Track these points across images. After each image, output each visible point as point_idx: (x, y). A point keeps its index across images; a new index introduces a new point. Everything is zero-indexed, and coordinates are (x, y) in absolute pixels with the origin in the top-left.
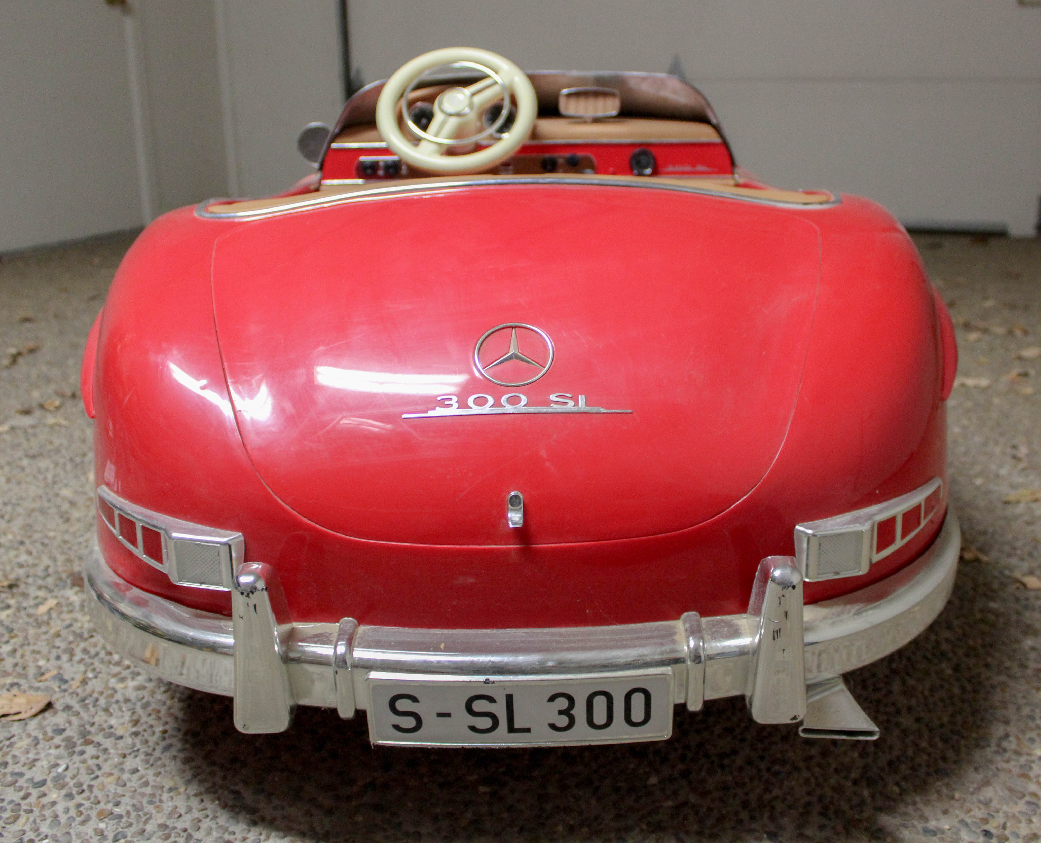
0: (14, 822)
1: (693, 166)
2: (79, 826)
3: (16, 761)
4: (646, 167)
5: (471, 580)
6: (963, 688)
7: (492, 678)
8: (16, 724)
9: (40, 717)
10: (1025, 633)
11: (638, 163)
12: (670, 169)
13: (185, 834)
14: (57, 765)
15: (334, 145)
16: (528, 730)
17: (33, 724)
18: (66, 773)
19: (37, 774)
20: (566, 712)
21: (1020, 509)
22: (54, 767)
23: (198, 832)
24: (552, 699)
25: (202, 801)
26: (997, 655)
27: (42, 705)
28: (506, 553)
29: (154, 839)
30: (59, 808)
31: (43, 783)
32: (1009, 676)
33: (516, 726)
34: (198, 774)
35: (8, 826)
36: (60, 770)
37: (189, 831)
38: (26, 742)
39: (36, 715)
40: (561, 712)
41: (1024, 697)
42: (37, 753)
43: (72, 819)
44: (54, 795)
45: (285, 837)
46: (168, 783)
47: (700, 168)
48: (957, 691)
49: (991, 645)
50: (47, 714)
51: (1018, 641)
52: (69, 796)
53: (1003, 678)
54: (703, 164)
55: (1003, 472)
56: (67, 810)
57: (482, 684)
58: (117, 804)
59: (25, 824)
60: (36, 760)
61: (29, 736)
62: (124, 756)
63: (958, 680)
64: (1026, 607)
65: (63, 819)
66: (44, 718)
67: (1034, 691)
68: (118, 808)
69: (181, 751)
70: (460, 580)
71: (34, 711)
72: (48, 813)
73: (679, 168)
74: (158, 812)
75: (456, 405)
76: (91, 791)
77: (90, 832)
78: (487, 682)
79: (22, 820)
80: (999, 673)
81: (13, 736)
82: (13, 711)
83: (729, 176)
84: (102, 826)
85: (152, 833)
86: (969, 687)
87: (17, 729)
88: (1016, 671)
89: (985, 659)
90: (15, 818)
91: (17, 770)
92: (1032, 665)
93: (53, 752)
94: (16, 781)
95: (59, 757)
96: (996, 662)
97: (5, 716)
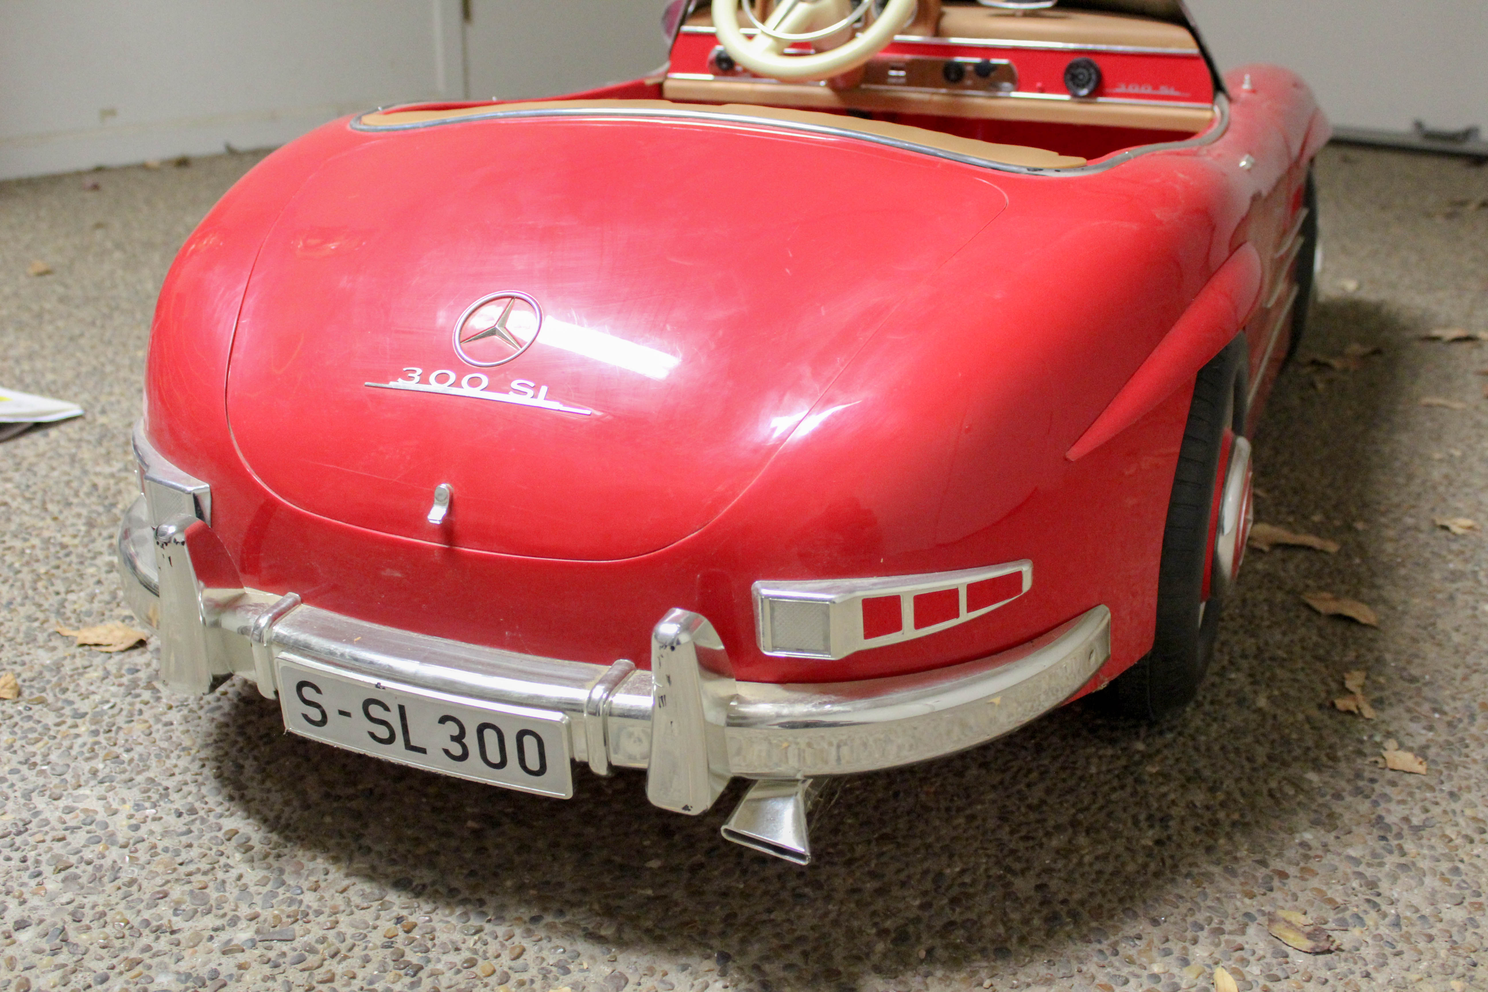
0: (33, 744)
1: (1156, 87)
2: (82, 761)
3: (76, 690)
4: (1083, 86)
5: (397, 574)
7: (384, 683)
8: (103, 655)
9: (127, 653)
10: (1317, 823)
11: (1074, 77)
12: (1122, 89)
13: (164, 792)
14: (107, 702)
15: (686, 28)
16: (423, 751)
17: (117, 658)
18: (109, 711)
19: (84, 706)
20: (459, 739)
22: (103, 704)
23: (176, 794)
24: (443, 720)
25: (203, 766)
26: (1240, 839)
27: (132, 642)
28: (429, 550)
29: (134, 789)
30: (80, 741)
31: (82, 715)
32: (1227, 869)
33: (413, 743)
34: (221, 741)
35: (28, 746)
36: (106, 707)
37: (170, 790)
38: (97, 674)
39: (123, 651)
40: (454, 739)
41: (1218, 900)
42: (99, 687)
43: (82, 753)
44: (82, 729)
46: (187, 743)
47: (1164, 91)
50: (135, 653)
51: (1292, 831)
52: (96, 733)
54: (1170, 85)
56: (84, 745)
57: (374, 687)
58: (128, 751)
59: (40, 748)
60: (94, 693)
61: (105, 669)
62: (170, 708)
64: (1359, 792)
65: (75, 751)
66: (129, 656)
67: (1240, 896)
68: (126, 754)
69: (224, 715)
70: (387, 572)
71: (123, 647)
72: (67, 743)
73: (1133, 89)
74: (157, 767)
75: (417, 379)
76: (117, 733)
77: (88, 768)
78: (378, 686)
79: (41, 744)
80: (1217, 862)
81: (91, 666)
82: (105, 642)
83: (1207, 105)
84: (101, 766)
85: (137, 784)
86: (1153, 867)
87: (98, 660)
88: (1246, 866)
89: (1216, 840)
90: (37, 741)
91: (71, 699)
92: (1277, 864)
93: (113, 689)
94: (63, 708)
95: (114, 695)
96: (1229, 848)
97: (96, 645)
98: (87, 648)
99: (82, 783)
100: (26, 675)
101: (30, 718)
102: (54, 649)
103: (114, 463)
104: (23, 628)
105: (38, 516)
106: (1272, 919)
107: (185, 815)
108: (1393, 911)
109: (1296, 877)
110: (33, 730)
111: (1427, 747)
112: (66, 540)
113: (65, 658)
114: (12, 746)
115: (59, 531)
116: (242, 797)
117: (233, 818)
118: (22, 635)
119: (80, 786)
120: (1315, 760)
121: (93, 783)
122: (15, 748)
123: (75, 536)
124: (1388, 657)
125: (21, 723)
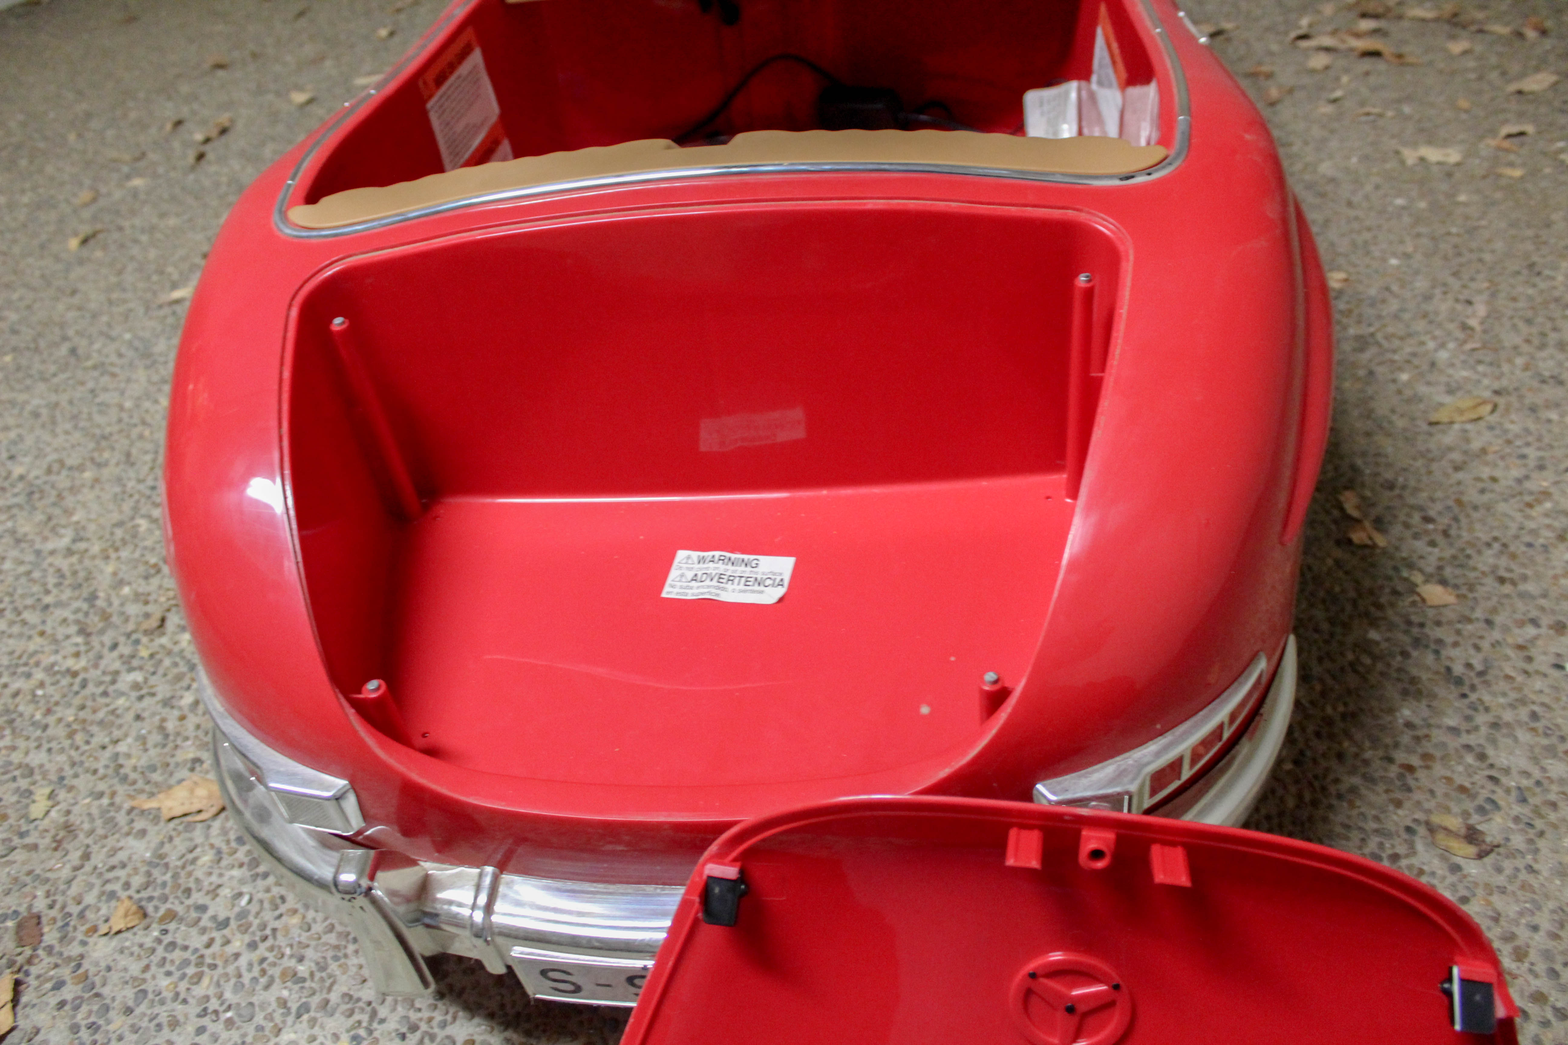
0: (197, 983)
2: (262, 992)
3: (200, 888)
6: (1300, 796)
8: (199, 825)
10: (1405, 693)
13: (369, 1009)
14: (240, 895)
17: (217, 824)
18: (249, 907)
19: (219, 908)
21: (1449, 439)
22: (238, 898)
23: (383, 1006)
26: (1358, 736)
29: (337, 1015)
30: (243, 962)
31: (225, 923)
32: (1364, 776)
35: (193, 987)
36: (244, 901)
37: (374, 1005)
38: (207, 858)
39: (216, 817)
41: (1377, 818)
42: (221, 875)
43: (255, 980)
44: (237, 944)
45: (473, 1017)
48: (1291, 803)
49: (1354, 715)
51: (1391, 711)
52: (253, 945)
53: (1356, 780)
55: (1443, 355)
56: (250, 965)
58: (301, 960)
59: (208, 987)
60: (219, 886)
61: (212, 846)
63: (1297, 782)
64: (1417, 642)
65: (246, 979)
67: (1391, 808)
68: (302, 965)
71: (213, 810)
72: (231, 969)
74: (344, 973)
76: (275, 938)
77: (273, 999)
79: (206, 981)
80: (1353, 771)
81: (195, 847)
82: (194, 807)
84: (285, 993)
85: (336, 1006)
86: (1307, 796)
87: (198, 835)
88: (1377, 768)
89: (1340, 743)
90: (199, 977)
91: (201, 902)
92: (1401, 756)
93: (236, 872)
94: (199, 919)
95: (242, 882)
96: (1354, 749)
97: (185, 815)
98: (176, 821)
99: (281, 1025)
100: (137, 881)
101: (172, 945)
102: (143, 833)
103: (62, 531)
104: (95, 811)
105: (21, 635)
106: (1432, 829)
107: (408, 1035)
108: (1513, 784)
109: (1421, 767)
110: (186, 963)
111: (1440, 568)
112: (71, 663)
113: (162, 844)
114: (177, 994)
115: (57, 652)
116: (451, 988)
117: (458, 1022)
118: (99, 822)
119: (280, 1030)
120: (1367, 614)
121: (290, 1020)
122: (182, 996)
123: (77, 655)
124: (1359, 462)
125: (169, 956)
